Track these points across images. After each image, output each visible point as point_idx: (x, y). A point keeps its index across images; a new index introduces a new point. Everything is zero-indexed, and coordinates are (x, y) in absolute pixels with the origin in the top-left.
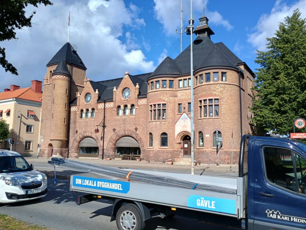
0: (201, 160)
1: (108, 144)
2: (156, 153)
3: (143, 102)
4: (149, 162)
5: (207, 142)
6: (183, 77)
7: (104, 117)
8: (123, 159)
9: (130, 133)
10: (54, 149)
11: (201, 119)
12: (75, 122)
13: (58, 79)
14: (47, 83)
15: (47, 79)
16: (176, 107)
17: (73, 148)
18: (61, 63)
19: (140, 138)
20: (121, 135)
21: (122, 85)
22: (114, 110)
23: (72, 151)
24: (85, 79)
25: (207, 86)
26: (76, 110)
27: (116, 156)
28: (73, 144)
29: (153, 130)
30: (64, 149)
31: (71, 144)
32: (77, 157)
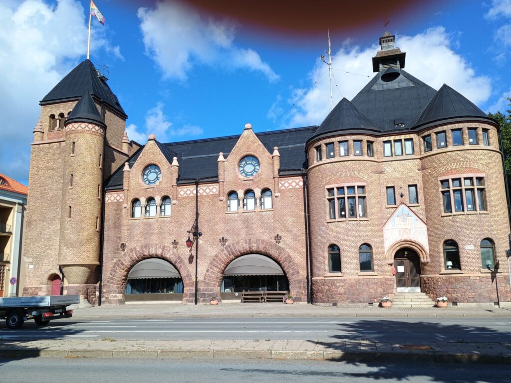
0: (459, 295)
1: (208, 271)
2: (352, 286)
3: (290, 184)
4: (335, 305)
5: (469, 261)
6: (394, 137)
7: (197, 214)
8: (246, 300)
9: (263, 246)
10: (64, 286)
11: (451, 216)
12: (118, 226)
13: (83, 131)
14: (42, 140)
15: (41, 131)
16: (382, 194)
17: (112, 283)
18: (86, 99)
19: (289, 256)
20: (240, 251)
21: (239, 149)
22: (221, 201)
23: (111, 289)
24: (124, 138)
25: (458, 152)
26: (121, 200)
27: (224, 296)
28: (113, 273)
29: (342, 238)
30: (91, 285)
31: (108, 274)
32: (121, 302)
